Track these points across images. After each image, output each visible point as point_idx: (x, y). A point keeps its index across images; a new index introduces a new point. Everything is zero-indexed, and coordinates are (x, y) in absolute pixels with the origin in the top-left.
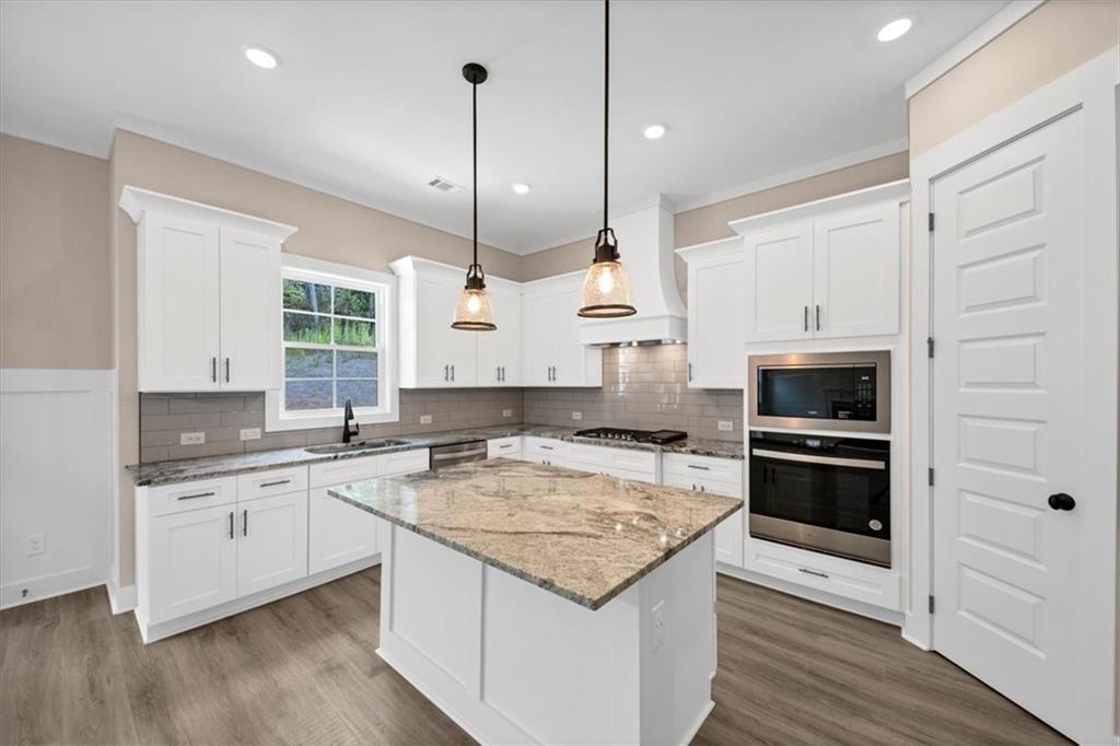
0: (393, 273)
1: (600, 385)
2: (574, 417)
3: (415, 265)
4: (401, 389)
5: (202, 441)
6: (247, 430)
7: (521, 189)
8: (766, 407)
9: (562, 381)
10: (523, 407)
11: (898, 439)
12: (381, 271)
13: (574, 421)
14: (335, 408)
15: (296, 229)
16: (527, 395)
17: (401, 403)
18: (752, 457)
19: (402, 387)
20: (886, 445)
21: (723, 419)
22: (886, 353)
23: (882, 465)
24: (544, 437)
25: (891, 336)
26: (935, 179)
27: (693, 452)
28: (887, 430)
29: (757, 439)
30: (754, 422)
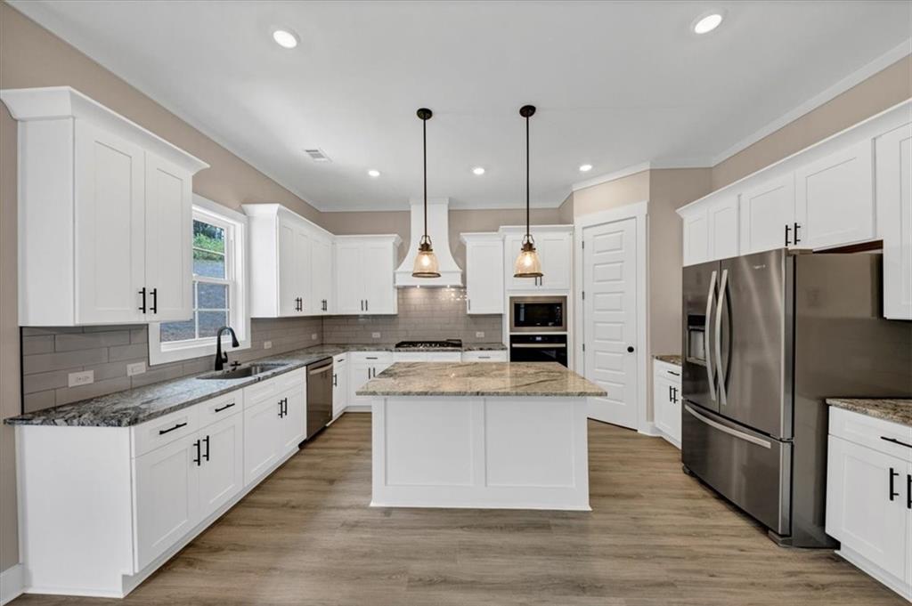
0: (245, 214)
1: (396, 313)
2: (373, 336)
3: (279, 212)
4: (252, 319)
5: (91, 381)
6: (133, 365)
7: (374, 174)
8: (517, 323)
9: (373, 310)
10: (322, 331)
11: (569, 334)
12: (236, 210)
13: (373, 339)
14: (197, 338)
15: (208, 166)
16: (325, 321)
17: (252, 332)
18: (512, 348)
19: (253, 317)
20: (565, 337)
21: (480, 331)
22: (565, 297)
23: (564, 345)
24: (369, 350)
25: (567, 290)
26: (584, 228)
27: (481, 349)
28: (566, 330)
29: (514, 339)
30: (511, 331)
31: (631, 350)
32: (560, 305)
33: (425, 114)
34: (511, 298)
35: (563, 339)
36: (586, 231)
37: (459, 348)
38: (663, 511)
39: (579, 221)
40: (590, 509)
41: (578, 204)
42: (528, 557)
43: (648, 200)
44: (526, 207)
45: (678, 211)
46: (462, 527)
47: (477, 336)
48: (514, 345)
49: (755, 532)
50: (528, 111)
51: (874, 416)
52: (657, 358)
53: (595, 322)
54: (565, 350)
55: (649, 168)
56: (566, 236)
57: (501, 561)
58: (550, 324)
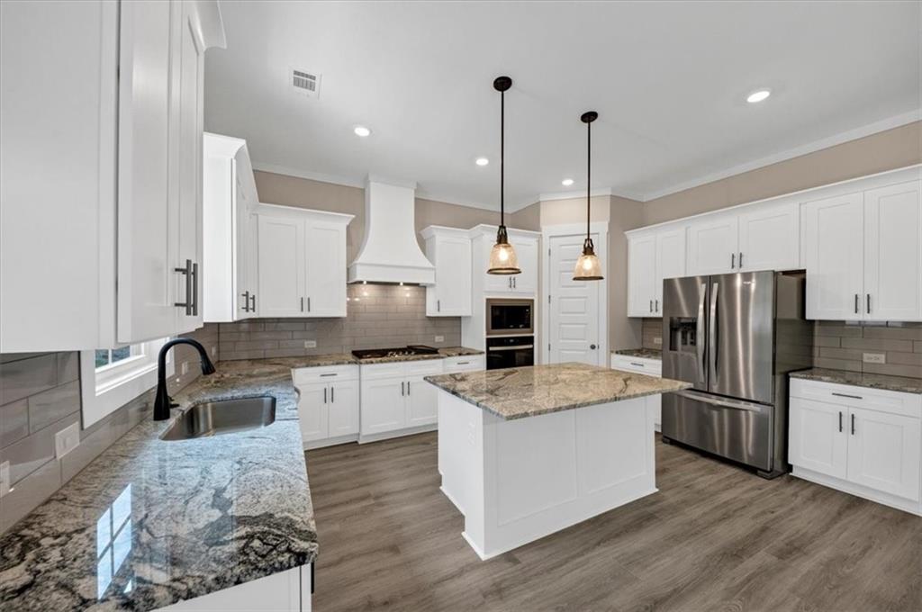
2: (307, 347)
7: (362, 132)
8: (494, 325)
11: (535, 335)
13: (306, 350)
18: (489, 352)
20: (532, 337)
21: (439, 334)
22: (532, 301)
23: (531, 346)
24: (326, 365)
25: (533, 294)
26: (551, 237)
27: (460, 354)
28: (533, 332)
29: (490, 342)
30: (488, 334)
31: (593, 347)
32: (528, 307)
33: (503, 84)
34: (488, 300)
35: (530, 340)
36: (553, 239)
37: (436, 355)
38: (693, 476)
39: (547, 230)
40: (657, 490)
41: (545, 214)
42: (676, 548)
43: (609, 220)
44: (500, 210)
45: (626, 233)
46: (599, 544)
47: (436, 340)
48: (491, 349)
49: (747, 475)
50: (589, 117)
51: (827, 381)
52: (617, 353)
53: (561, 324)
54: (531, 351)
55: (610, 193)
56: (533, 242)
57: (667, 562)
58: (521, 326)
